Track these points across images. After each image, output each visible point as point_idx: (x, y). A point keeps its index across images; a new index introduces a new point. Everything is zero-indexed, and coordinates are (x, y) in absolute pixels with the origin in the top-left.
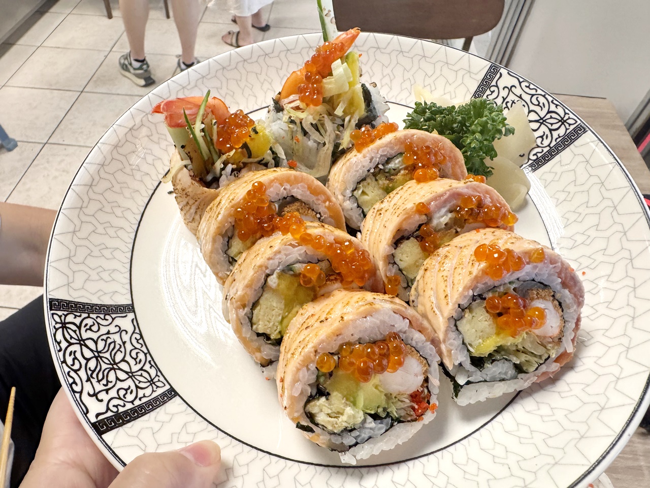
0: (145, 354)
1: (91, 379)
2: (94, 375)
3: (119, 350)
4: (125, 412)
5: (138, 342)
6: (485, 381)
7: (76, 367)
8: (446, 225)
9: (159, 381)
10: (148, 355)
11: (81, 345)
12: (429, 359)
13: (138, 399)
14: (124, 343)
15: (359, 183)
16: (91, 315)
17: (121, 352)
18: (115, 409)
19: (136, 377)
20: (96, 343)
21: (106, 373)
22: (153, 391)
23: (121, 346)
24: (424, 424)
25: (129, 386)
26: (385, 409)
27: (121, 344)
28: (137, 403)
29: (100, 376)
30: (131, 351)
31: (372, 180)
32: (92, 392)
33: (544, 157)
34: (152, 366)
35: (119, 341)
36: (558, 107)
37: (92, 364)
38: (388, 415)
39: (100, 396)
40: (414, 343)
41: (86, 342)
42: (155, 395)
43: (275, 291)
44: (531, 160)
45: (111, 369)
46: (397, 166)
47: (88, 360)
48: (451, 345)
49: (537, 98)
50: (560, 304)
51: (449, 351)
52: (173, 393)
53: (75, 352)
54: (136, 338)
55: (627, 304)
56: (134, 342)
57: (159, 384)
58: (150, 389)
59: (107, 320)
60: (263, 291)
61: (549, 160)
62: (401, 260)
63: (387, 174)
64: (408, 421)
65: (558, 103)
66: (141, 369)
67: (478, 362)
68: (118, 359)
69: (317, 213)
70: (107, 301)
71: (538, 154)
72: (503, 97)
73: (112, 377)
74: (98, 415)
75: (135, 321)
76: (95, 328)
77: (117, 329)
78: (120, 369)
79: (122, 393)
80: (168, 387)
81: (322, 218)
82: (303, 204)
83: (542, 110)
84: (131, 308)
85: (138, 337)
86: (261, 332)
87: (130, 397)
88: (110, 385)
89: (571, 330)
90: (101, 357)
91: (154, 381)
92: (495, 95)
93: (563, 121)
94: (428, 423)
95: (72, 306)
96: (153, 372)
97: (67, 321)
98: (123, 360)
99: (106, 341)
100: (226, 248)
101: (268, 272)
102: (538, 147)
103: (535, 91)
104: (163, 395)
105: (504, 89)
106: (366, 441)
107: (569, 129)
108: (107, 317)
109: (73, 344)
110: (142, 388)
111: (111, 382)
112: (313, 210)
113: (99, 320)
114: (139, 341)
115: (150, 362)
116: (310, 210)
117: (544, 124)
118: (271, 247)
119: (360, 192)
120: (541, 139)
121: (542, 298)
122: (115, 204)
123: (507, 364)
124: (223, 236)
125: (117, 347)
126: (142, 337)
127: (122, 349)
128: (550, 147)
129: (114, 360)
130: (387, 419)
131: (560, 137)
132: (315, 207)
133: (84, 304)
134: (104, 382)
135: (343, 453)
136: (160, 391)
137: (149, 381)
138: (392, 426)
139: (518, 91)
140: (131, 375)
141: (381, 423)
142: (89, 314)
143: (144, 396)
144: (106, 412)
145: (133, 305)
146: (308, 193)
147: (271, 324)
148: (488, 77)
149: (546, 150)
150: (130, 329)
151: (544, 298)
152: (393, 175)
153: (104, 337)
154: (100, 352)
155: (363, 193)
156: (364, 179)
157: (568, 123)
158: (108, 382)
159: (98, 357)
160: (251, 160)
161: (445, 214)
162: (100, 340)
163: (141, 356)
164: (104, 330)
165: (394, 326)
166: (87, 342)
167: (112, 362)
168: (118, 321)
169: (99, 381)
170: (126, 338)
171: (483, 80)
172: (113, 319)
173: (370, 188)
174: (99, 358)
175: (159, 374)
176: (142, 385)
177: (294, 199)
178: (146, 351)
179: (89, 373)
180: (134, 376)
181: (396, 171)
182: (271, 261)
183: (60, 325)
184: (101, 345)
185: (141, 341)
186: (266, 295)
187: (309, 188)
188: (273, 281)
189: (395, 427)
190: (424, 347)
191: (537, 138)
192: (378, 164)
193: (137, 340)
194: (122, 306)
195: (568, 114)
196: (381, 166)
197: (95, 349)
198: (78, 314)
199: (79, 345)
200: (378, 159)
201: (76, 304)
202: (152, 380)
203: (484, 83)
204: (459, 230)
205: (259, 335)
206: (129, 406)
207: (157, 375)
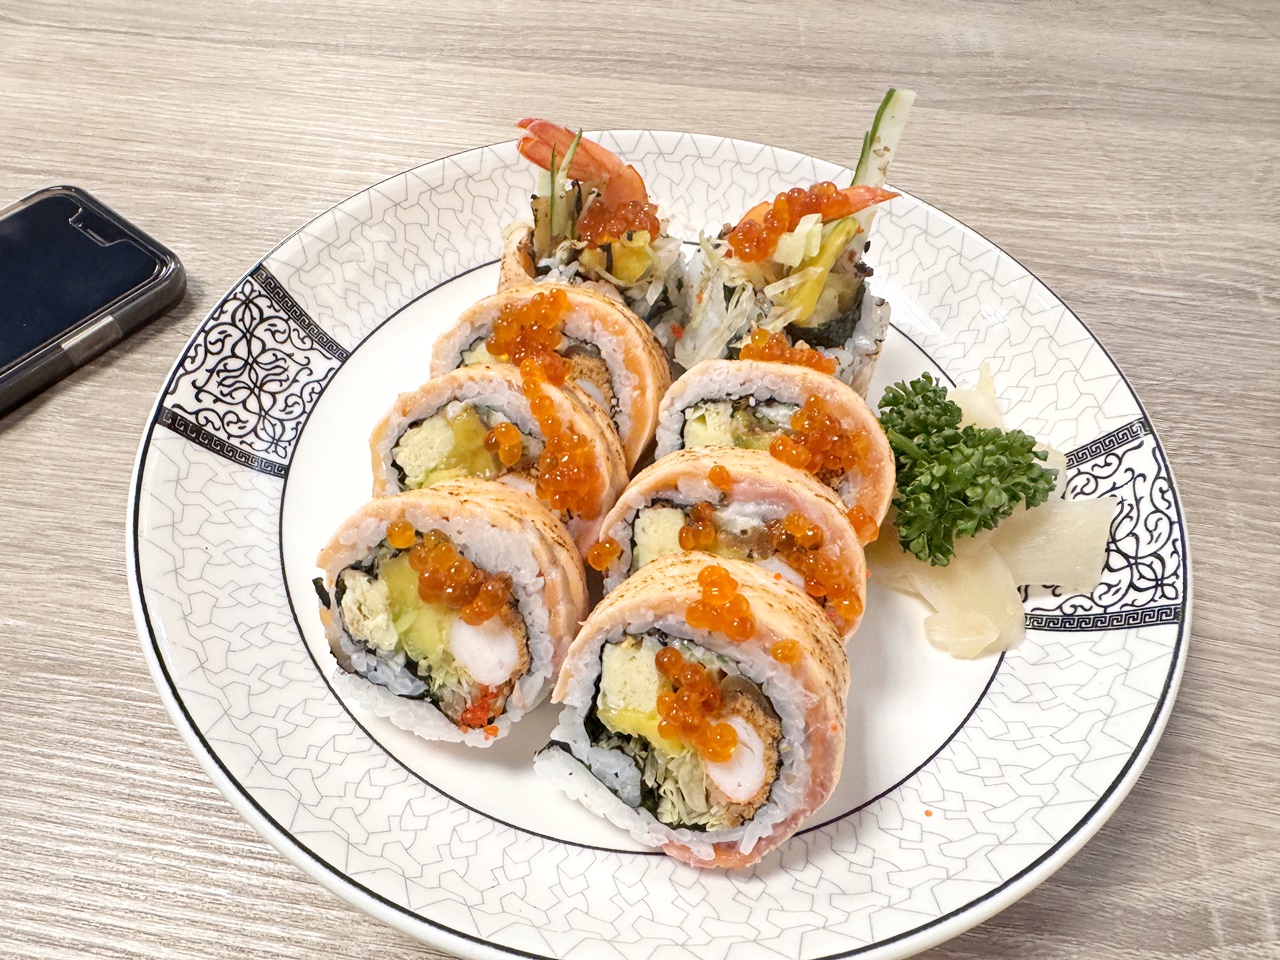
0: (304, 412)
1: (215, 374)
2: (223, 375)
3: (280, 381)
4: (212, 436)
5: (310, 394)
6: (589, 768)
7: (212, 348)
8: (744, 532)
9: (285, 448)
10: (305, 416)
11: (244, 336)
12: (536, 663)
13: (241, 440)
14: (295, 380)
15: (705, 401)
16: (291, 322)
17: (281, 385)
18: (202, 421)
19: (266, 421)
20: (264, 350)
21: (238, 385)
22: (266, 451)
23: (288, 379)
24: (463, 742)
25: (247, 421)
26: (430, 668)
27: (291, 379)
28: (235, 442)
29: (228, 382)
30: (292, 395)
31: (726, 409)
32: (199, 384)
33: (1082, 619)
34: (296, 429)
35: (291, 374)
36: (1175, 555)
37: (234, 364)
38: (427, 679)
39: (202, 396)
40: (529, 621)
41: (253, 338)
42: (263, 455)
43: (450, 424)
44: (1062, 611)
45: (249, 388)
46: (779, 418)
47: (234, 355)
48: (578, 670)
49: (1161, 519)
50: (780, 764)
51: (569, 675)
52: (283, 472)
53: (230, 335)
54: (313, 389)
55: (910, 887)
56: (308, 390)
57: (281, 451)
58: (266, 445)
59: (304, 343)
60: (437, 413)
61: (1083, 630)
62: (643, 529)
63: (755, 421)
64: (447, 716)
65: (1180, 550)
66: (281, 421)
67: (595, 728)
68: (269, 387)
69: (614, 397)
70: (326, 326)
71: (1079, 609)
72: (1114, 484)
73: (240, 395)
74: (177, 406)
75: (333, 372)
76: (280, 337)
77: (305, 361)
78: (258, 398)
79: (231, 417)
80: (286, 462)
81: (616, 408)
82: (604, 369)
83: (1149, 543)
84: (344, 357)
85: (318, 389)
86: (399, 462)
87: (233, 429)
88: (228, 399)
89: (770, 822)
90: (252, 367)
91: (280, 443)
92: (1107, 471)
93: (1159, 583)
94: (470, 745)
95: (278, 293)
96: (289, 434)
97: (255, 301)
98: (273, 395)
99: (277, 360)
100: (467, 347)
101: (458, 393)
102: (1091, 599)
103: (1167, 505)
104: (271, 463)
105: (1126, 471)
106: (378, 684)
107: (1155, 601)
108: (307, 340)
109: (237, 327)
110: (257, 435)
111: (233, 398)
112: (612, 388)
113: (294, 335)
114: (313, 395)
115: (298, 423)
116: (607, 385)
117: (1132, 569)
118: (488, 367)
119: (699, 413)
120: (1105, 588)
121: (755, 725)
122: (446, 234)
123: (634, 772)
124: (475, 329)
125: (283, 377)
126: (320, 394)
127: (285, 385)
128: (1105, 611)
129: (262, 384)
130: (422, 683)
131: (1132, 605)
132: (617, 387)
133: (295, 304)
134: (226, 390)
135: (342, 670)
136: (273, 457)
137: (273, 438)
138: (421, 697)
139: (1143, 488)
140: (263, 413)
141: (413, 681)
142: (290, 318)
143: (250, 445)
144: (190, 413)
145: (349, 355)
146: (620, 357)
147: (418, 463)
148: (1120, 435)
149: (1097, 610)
150: (319, 374)
151: (757, 727)
152: (761, 428)
153: (280, 355)
154: (258, 363)
155: (702, 419)
156: (714, 401)
157: (1163, 591)
158: (230, 394)
159: (249, 364)
160: (607, 276)
161: (751, 516)
162: (271, 352)
163: (297, 410)
164: (287, 348)
165: (519, 569)
166: (254, 340)
167: (258, 384)
168: (315, 356)
169: (220, 384)
170: (303, 377)
171: (1109, 435)
172: (312, 348)
173: (717, 420)
174: (248, 367)
175: (293, 443)
176: (261, 434)
177: (596, 352)
178: (308, 410)
179: (221, 367)
180: (265, 418)
181: (771, 426)
182: (470, 383)
183: (243, 298)
184: (267, 358)
185: (315, 397)
186: (438, 422)
187: (627, 352)
188: (453, 409)
189: (425, 704)
190: (538, 637)
191: (1101, 584)
192: (752, 395)
193: (313, 391)
194: (337, 345)
195: (1178, 577)
196: (752, 402)
197: (255, 354)
198: (277, 307)
199: (241, 334)
200: (755, 388)
201: (286, 295)
202: (279, 440)
203: (1107, 442)
204: (755, 555)
205: (394, 464)
206: (222, 435)
207: (289, 442)
